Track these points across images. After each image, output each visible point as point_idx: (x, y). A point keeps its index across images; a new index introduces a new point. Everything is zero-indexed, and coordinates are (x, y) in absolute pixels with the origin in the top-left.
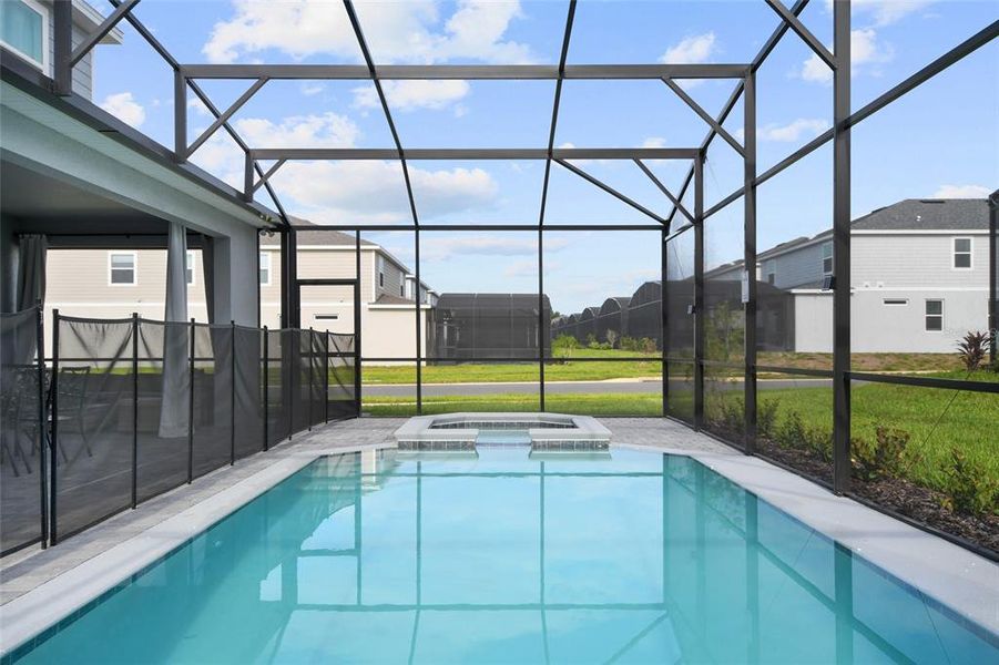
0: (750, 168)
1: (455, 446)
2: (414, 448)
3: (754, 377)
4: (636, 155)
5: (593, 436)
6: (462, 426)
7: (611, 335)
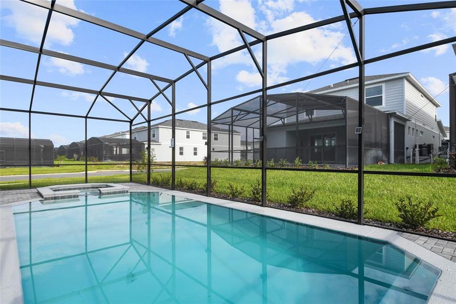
0: (174, 110)
1: (70, 197)
2: (52, 199)
3: (175, 168)
4: (130, 99)
5: (123, 189)
6: (58, 190)
7: (75, 156)
